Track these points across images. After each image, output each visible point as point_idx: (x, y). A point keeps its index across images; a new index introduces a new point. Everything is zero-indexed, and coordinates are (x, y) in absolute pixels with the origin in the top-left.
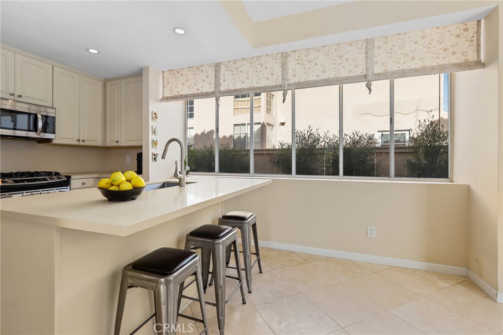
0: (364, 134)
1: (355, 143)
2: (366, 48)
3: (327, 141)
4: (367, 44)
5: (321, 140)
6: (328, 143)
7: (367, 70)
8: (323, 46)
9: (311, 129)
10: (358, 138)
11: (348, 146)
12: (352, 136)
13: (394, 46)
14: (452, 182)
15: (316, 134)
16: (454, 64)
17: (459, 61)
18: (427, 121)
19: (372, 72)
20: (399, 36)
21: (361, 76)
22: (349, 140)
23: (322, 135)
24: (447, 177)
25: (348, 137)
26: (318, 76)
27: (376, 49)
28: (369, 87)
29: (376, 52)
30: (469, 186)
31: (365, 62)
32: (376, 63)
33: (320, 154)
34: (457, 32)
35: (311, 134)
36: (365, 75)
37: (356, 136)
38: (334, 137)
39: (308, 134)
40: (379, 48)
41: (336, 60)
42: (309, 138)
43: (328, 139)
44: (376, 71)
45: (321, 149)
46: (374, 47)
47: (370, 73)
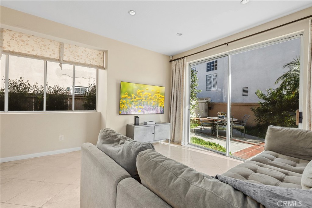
0: (62, 88)
1: (56, 92)
2: (60, 46)
3: (36, 89)
4: (60, 44)
5: (31, 88)
6: (36, 91)
7: (60, 57)
8: (33, 36)
9: (22, 79)
10: (58, 89)
11: (51, 93)
12: (54, 88)
13: (73, 50)
14: (97, 112)
15: (27, 84)
16: (96, 66)
17: (97, 65)
18: (92, 85)
19: (63, 59)
20: (76, 47)
21: (57, 59)
22: (52, 90)
23: (32, 85)
24: (95, 110)
25: (51, 88)
26: (29, 52)
27: (65, 49)
28: (61, 66)
29: (65, 50)
30: (101, 113)
31: (59, 53)
32: (65, 55)
33: (30, 97)
34: (97, 54)
35: (23, 83)
36: (59, 60)
37: (56, 88)
38: (42, 87)
39: (20, 83)
40: (66, 48)
41: (41, 46)
42: (20, 86)
43: (37, 88)
44: (64, 59)
45: (31, 94)
46: (64, 47)
47: (61, 59)
